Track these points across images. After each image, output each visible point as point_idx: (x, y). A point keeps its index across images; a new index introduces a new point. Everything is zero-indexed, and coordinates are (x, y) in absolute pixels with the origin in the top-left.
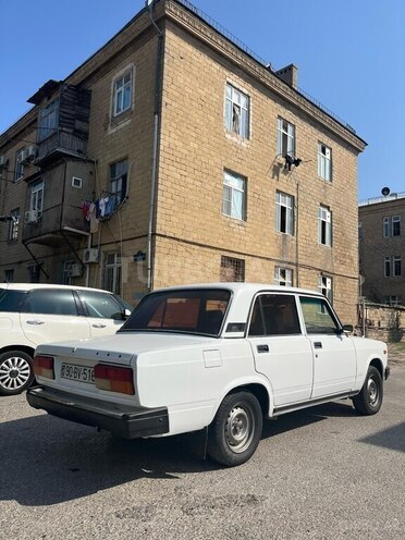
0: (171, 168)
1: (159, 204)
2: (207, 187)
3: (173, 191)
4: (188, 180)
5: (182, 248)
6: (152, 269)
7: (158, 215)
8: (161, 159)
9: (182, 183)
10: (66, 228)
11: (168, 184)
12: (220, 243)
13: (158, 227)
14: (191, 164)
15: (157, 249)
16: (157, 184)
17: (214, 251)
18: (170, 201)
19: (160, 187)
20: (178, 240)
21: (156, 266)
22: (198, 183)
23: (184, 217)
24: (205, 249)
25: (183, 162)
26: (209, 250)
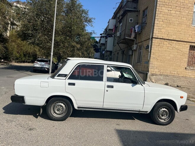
0: (163, 8)
1: (155, 25)
2: (183, 13)
3: (163, 18)
4: (172, 12)
5: (166, 43)
6: (150, 52)
7: (155, 30)
8: (158, 5)
9: (169, 14)
10: (126, 38)
11: (161, 15)
12: (190, 39)
13: (154, 34)
14: (174, 5)
15: (153, 44)
16: (155, 16)
17: (185, 43)
18: (161, 23)
19: (156, 17)
20: (164, 39)
21: (152, 51)
22: (178, 13)
23: (169, 29)
24: (180, 42)
25: (169, 4)
26: (183, 43)
